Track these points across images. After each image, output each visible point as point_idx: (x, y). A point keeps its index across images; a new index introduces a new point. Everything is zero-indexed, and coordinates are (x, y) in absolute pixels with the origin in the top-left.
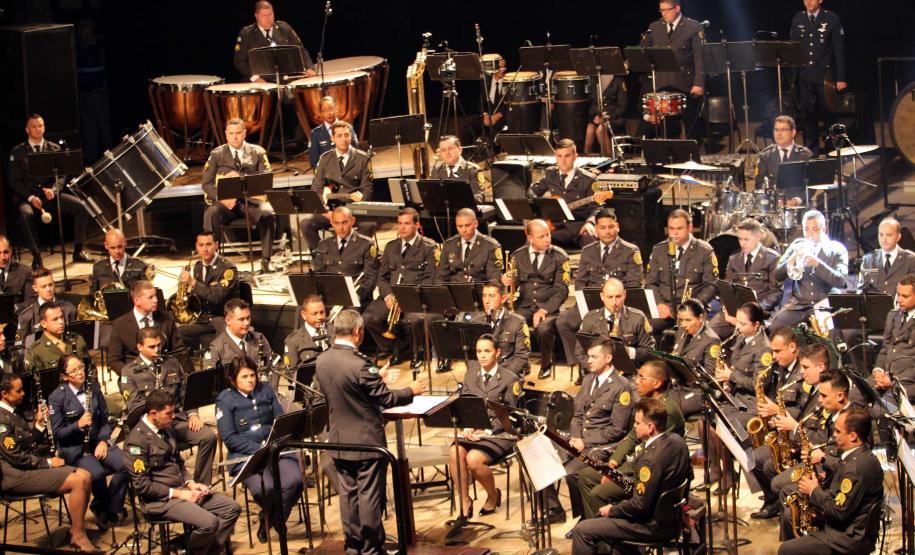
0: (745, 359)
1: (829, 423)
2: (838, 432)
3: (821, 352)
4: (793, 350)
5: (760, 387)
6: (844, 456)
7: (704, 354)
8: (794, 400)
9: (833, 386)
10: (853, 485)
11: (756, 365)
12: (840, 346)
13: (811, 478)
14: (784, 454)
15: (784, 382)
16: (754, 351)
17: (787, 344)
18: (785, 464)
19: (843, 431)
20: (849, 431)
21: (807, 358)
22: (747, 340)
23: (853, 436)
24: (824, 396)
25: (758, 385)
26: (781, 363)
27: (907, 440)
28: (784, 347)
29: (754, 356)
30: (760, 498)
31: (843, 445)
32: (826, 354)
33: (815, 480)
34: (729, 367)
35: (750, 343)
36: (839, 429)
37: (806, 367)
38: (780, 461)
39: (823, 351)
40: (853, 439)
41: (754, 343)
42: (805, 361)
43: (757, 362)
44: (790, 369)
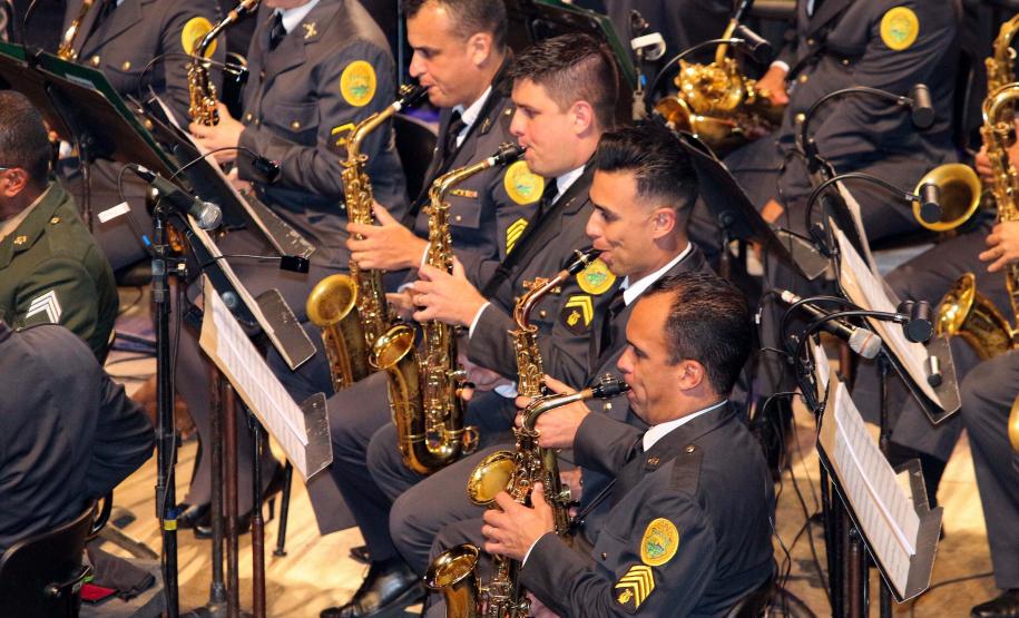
0: (290, 85)
1: (610, 306)
2: (639, 354)
3: (587, 65)
4: (480, 56)
5: (360, 169)
6: (651, 439)
7: (160, 49)
8: (475, 224)
9: (642, 186)
10: (685, 539)
11: (325, 105)
12: (640, 42)
13: (528, 503)
14: (434, 406)
15: (450, 158)
16: (313, 56)
17: (459, 34)
18: (435, 437)
19: (658, 356)
20: (677, 356)
21: (535, 81)
22: (289, 22)
23: (689, 376)
24: (608, 217)
25: (352, 160)
26: (437, 95)
27: (850, 388)
28: (451, 45)
29: (315, 74)
30: (357, 554)
31: (656, 400)
32: (605, 73)
33: (543, 510)
34: (236, 113)
35: (300, 29)
36: (642, 345)
37: (531, 113)
38: (419, 425)
39: (595, 60)
40: (687, 384)
41: (311, 30)
42: (529, 92)
43: (329, 95)
44: (469, 116)
